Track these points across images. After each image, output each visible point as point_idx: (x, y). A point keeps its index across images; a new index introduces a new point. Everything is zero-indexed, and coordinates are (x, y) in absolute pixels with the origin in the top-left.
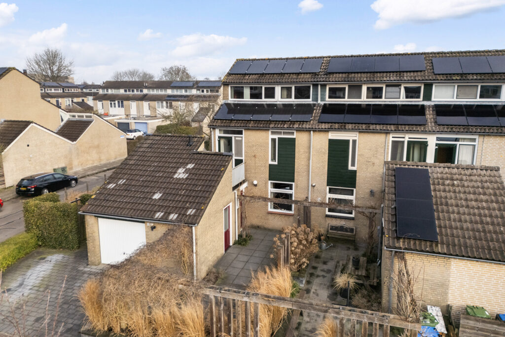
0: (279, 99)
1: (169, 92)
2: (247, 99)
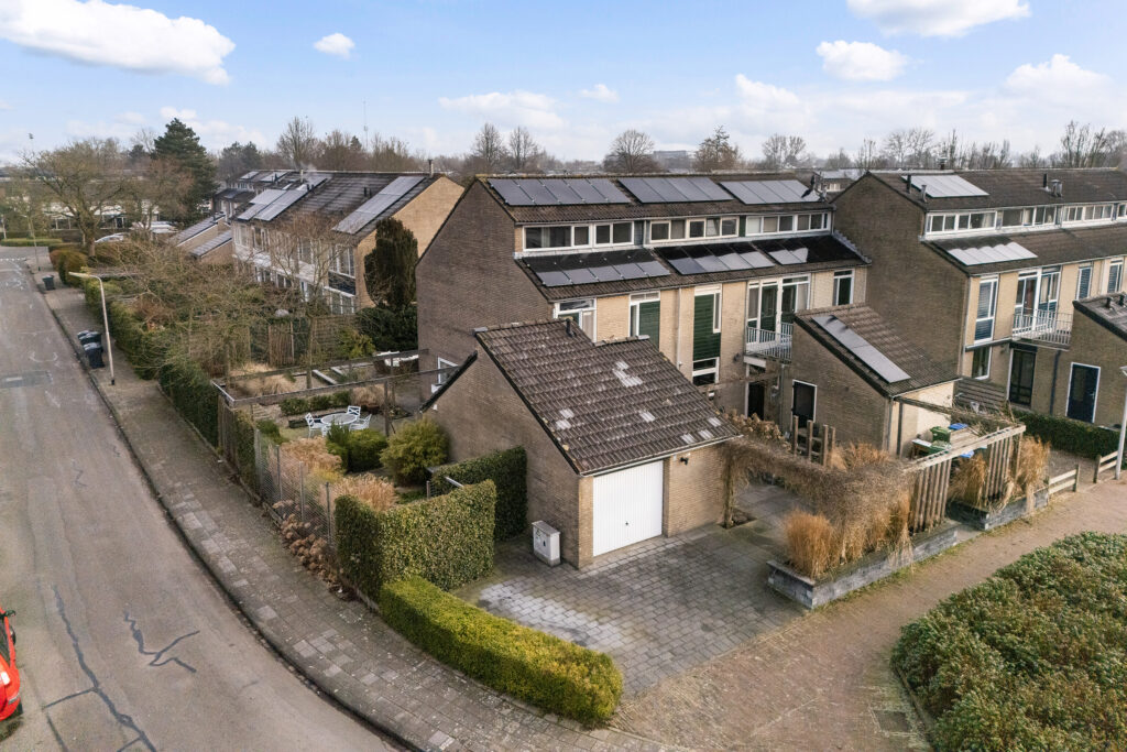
0: (593, 244)
2: (548, 248)
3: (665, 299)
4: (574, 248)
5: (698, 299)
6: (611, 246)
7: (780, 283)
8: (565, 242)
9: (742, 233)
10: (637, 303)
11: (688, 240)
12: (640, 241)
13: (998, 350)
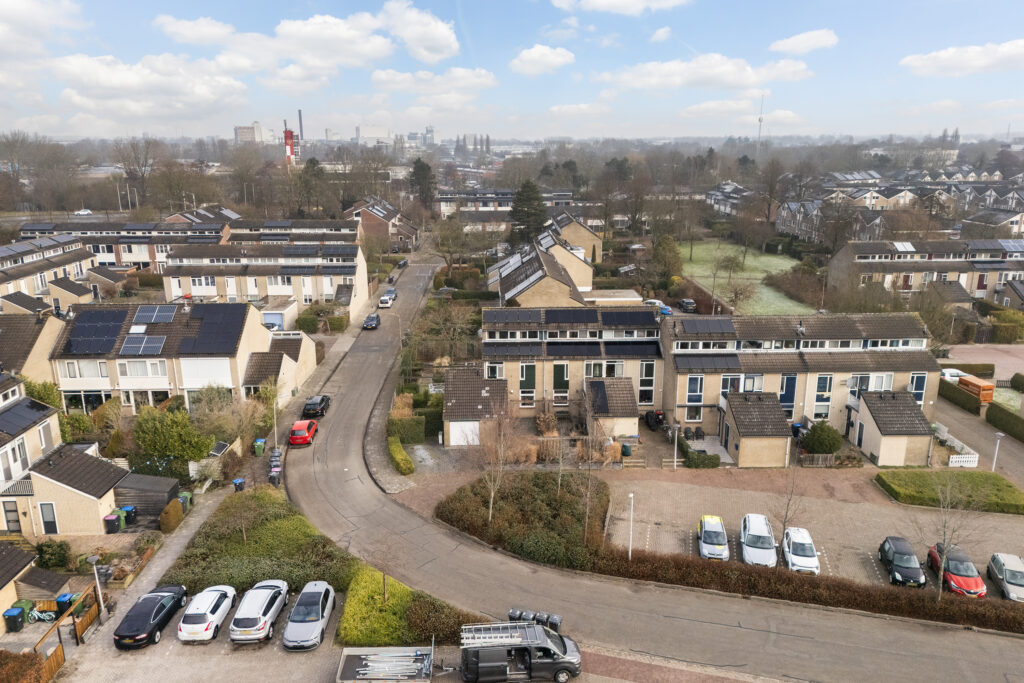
0: (518, 338)
1: (282, 261)
2: (498, 339)
3: (538, 365)
4: (509, 340)
5: (555, 366)
6: (527, 340)
7: (604, 363)
8: (506, 337)
9: (601, 337)
10: (524, 364)
11: (568, 339)
12: (541, 338)
13: (707, 409)
